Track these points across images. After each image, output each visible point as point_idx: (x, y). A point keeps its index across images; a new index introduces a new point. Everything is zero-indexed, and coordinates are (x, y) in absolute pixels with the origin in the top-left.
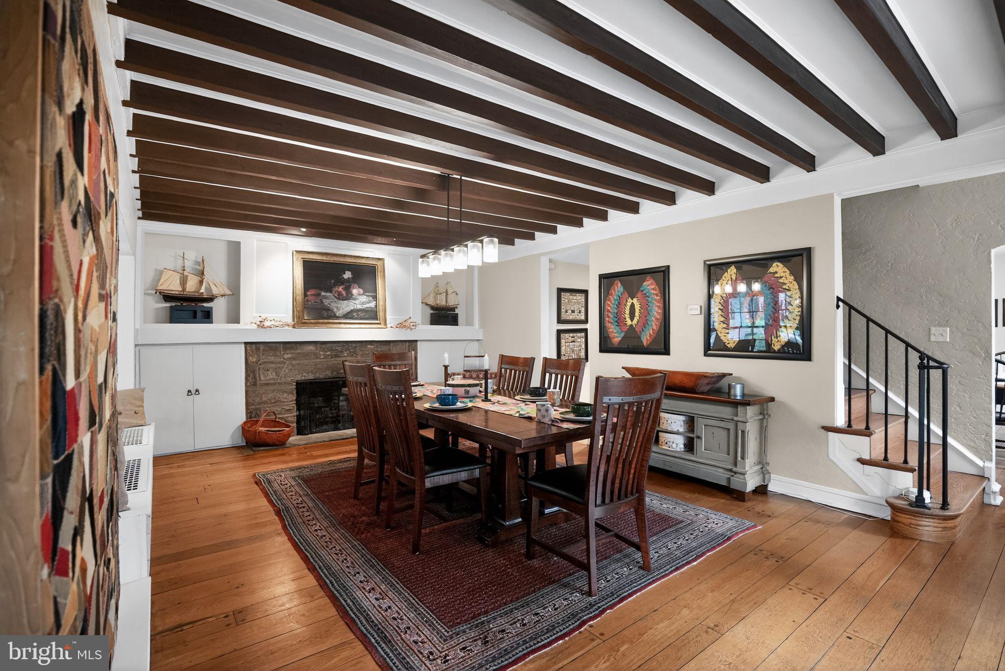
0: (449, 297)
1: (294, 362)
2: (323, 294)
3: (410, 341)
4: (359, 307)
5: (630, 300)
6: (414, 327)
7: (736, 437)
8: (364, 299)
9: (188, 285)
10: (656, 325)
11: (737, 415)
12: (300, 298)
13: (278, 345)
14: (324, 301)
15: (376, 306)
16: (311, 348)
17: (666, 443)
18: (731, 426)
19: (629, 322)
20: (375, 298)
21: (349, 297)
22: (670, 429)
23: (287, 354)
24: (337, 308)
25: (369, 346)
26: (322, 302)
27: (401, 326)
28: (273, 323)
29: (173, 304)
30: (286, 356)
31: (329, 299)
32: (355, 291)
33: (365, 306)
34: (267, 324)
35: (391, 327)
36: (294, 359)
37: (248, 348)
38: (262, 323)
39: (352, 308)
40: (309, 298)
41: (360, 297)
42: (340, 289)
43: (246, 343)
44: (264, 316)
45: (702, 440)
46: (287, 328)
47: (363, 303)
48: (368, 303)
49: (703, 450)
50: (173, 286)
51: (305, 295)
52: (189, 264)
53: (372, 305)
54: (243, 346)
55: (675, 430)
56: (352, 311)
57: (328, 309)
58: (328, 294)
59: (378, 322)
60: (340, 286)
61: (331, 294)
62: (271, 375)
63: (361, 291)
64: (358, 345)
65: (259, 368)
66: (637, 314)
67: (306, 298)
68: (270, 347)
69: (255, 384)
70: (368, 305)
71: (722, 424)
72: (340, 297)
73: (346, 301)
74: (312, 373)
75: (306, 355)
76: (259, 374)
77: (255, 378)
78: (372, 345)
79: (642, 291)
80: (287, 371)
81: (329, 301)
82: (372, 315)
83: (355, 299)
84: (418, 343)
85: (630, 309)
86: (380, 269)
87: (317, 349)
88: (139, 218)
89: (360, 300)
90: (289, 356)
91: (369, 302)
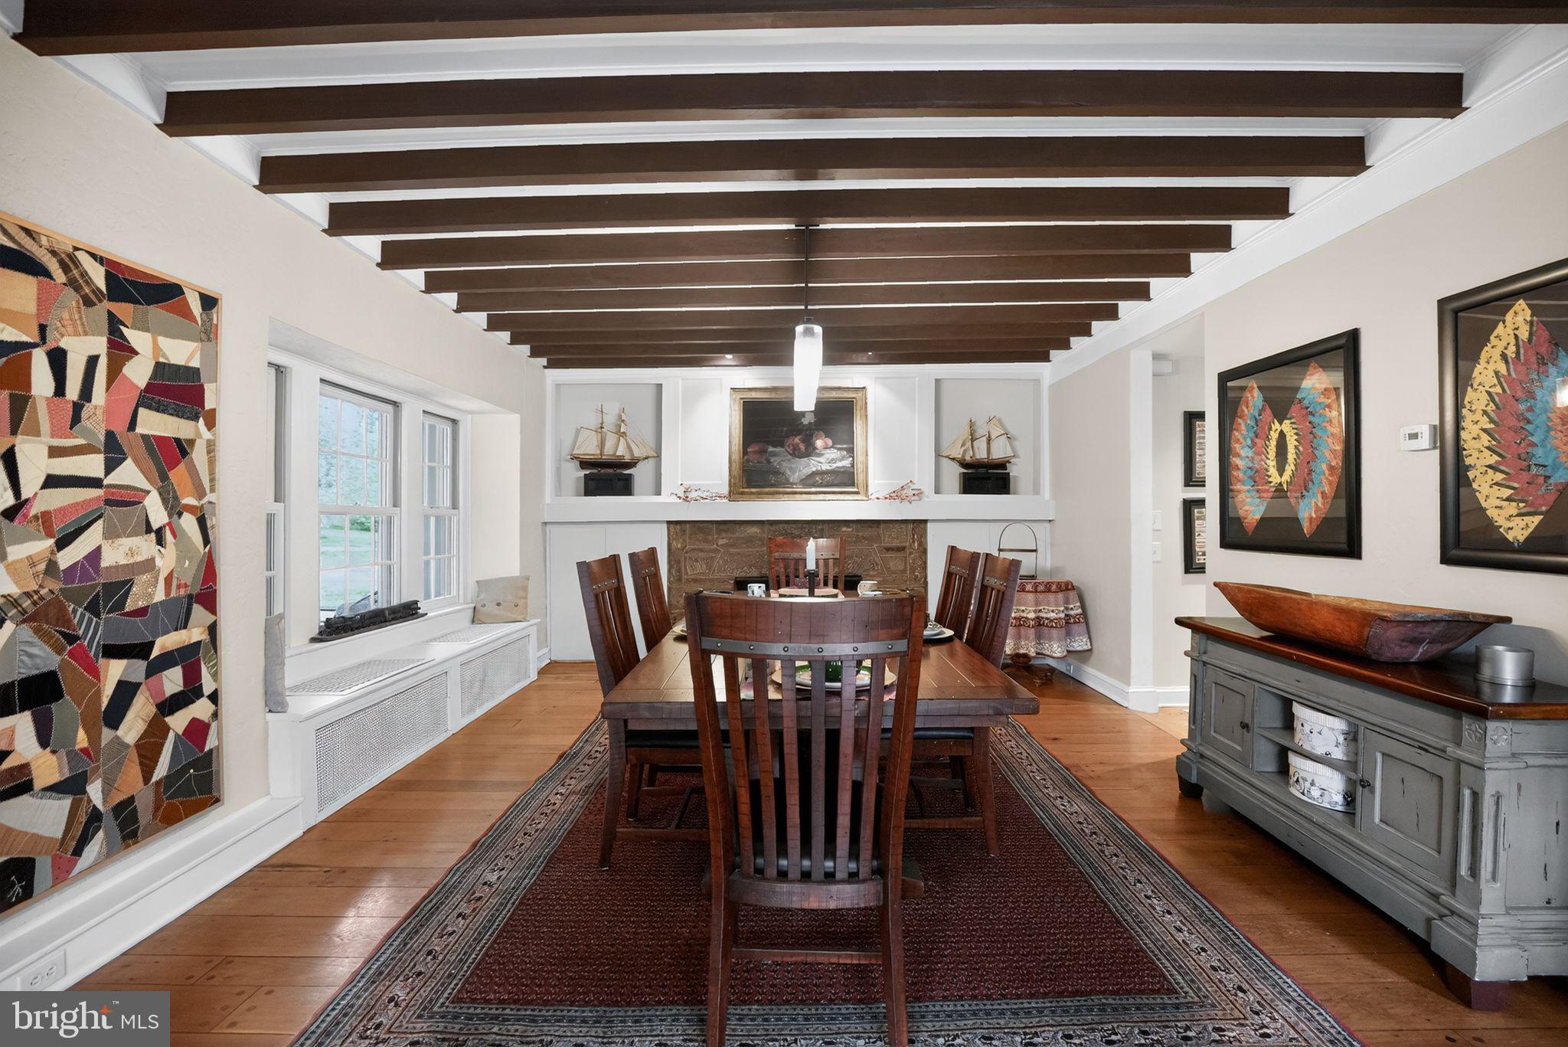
0: (994, 445)
1: (732, 550)
2: (771, 449)
3: (914, 521)
4: (825, 467)
5: (1276, 426)
6: (916, 498)
7: (1458, 808)
8: (832, 454)
9: (606, 448)
10: (1330, 483)
11: (1458, 743)
12: (736, 457)
13: (710, 526)
14: (772, 460)
15: (853, 466)
16: (755, 530)
17: (1297, 781)
18: (1447, 771)
19: (1275, 478)
20: (851, 451)
21: (810, 451)
22: (1307, 747)
23: (723, 538)
24: (791, 469)
25: (844, 529)
26: (769, 462)
27: (896, 495)
28: (699, 493)
29: (587, 472)
30: (721, 542)
31: (780, 458)
32: (819, 443)
33: (835, 465)
34: (693, 495)
35: (878, 498)
36: (732, 546)
37: (672, 530)
38: (687, 494)
39: (814, 469)
40: (751, 457)
41: (828, 451)
42: (797, 440)
43: (669, 523)
44: (687, 483)
45: (1373, 791)
46: (718, 500)
47: (833, 461)
48: (840, 460)
49: (1377, 820)
50: (589, 448)
51: (745, 452)
52: (610, 420)
53: (846, 463)
54: (665, 526)
55: (1320, 751)
56: (814, 474)
57: (777, 473)
58: (778, 449)
59: (855, 490)
60: (796, 436)
61: (783, 449)
62: (700, 568)
63: (830, 442)
64: (826, 526)
65: (685, 558)
66: (1291, 455)
67: (746, 457)
68: (699, 528)
69: (680, 580)
70: (839, 464)
71: (1425, 760)
72: (797, 454)
73: (805, 459)
74: (756, 567)
75: (749, 540)
76: (685, 566)
77: (679, 570)
78: (849, 527)
79: (1300, 401)
80: (721, 562)
81: (778, 459)
82: (845, 480)
83: (820, 455)
84: (929, 525)
85: (1278, 446)
86: (859, 403)
87: (763, 531)
88: (545, 367)
89: (827, 457)
90: (724, 541)
91: (843, 458)
